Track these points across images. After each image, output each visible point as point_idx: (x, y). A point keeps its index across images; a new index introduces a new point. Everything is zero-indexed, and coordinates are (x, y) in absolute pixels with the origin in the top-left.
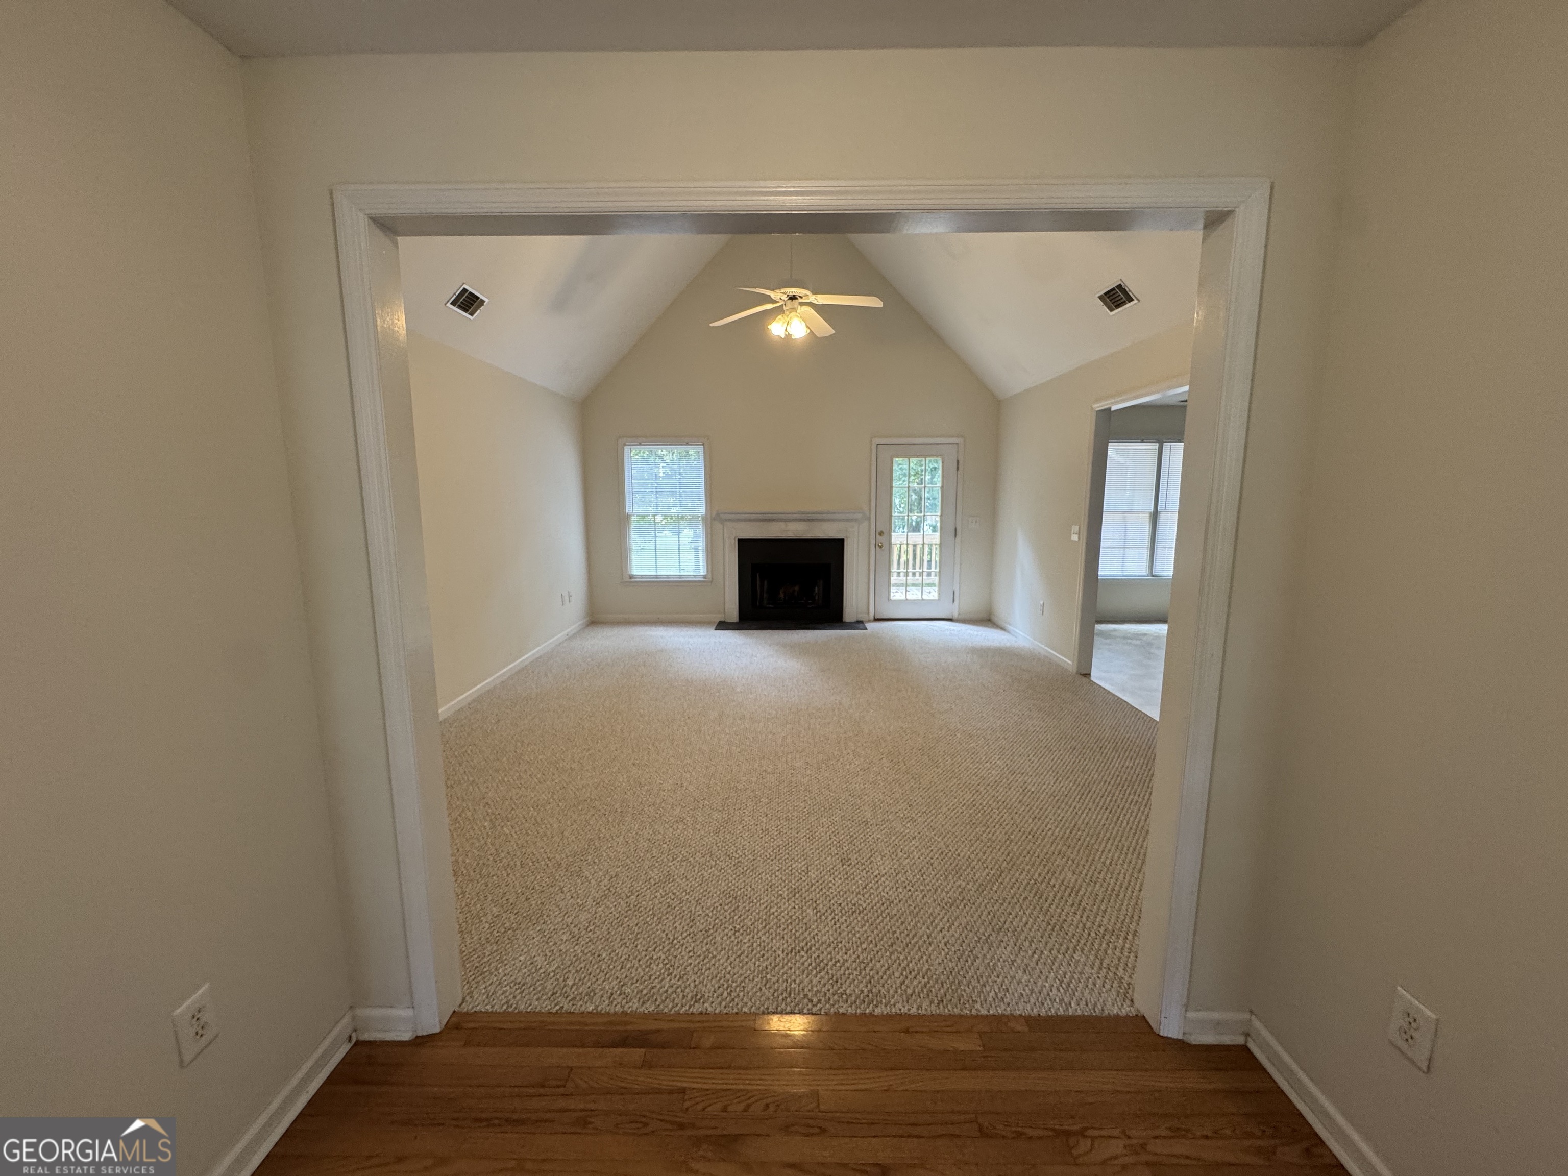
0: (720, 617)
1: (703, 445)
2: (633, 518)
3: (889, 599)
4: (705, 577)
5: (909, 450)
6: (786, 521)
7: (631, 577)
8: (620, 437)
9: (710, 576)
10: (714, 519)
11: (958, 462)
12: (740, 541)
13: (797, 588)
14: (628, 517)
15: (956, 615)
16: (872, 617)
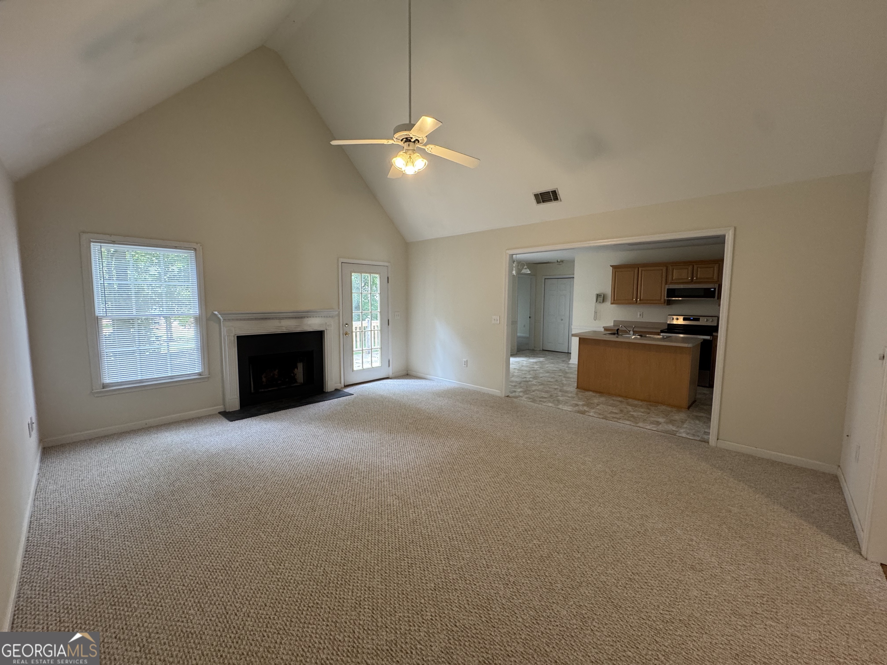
0: (221, 408)
1: (195, 250)
2: (104, 322)
3: (353, 370)
4: (200, 374)
5: (362, 269)
6: (280, 319)
7: (104, 386)
8: (84, 232)
9: (207, 373)
10: (208, 320)
11: (388, 278)
12: (238, 337)
13: (276, 372)
14: (97, 320)
15: (391, 375)
16: (343, 385)
